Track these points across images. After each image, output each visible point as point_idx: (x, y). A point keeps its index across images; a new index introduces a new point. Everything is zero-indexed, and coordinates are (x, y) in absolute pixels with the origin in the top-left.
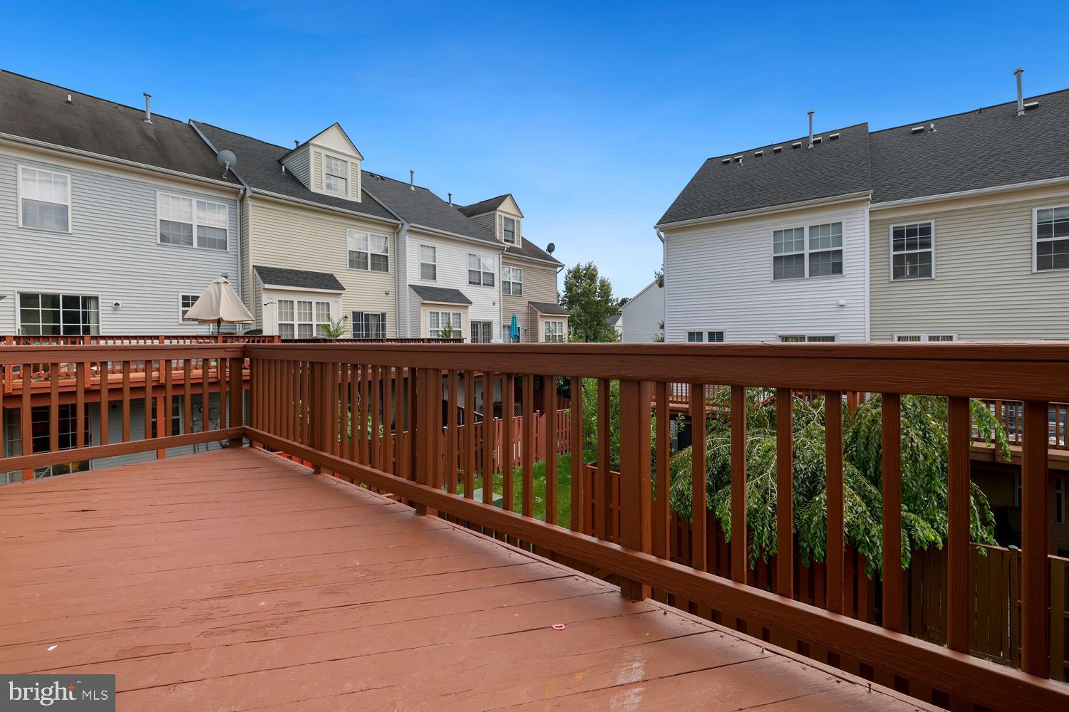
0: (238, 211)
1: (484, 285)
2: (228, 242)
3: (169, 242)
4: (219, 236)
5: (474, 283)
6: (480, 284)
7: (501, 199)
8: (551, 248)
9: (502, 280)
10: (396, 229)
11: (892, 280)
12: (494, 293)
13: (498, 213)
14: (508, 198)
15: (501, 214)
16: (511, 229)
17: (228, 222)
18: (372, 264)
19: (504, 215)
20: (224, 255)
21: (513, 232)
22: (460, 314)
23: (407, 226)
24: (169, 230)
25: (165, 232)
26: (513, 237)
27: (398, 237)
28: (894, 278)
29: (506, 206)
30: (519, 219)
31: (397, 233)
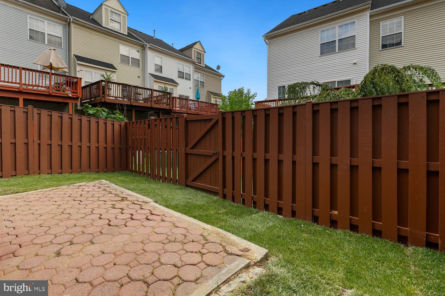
0: (67, 30)
1: (185, 79)
2: (62, 43)
3: (34, 39)
4: (58, 40)
5: (181, 77)
6: (183, 78)
7: (195, 43)
8: (218, 68)
9: (194, 79)
10: (143, 47)
11: (381, 49)
12: (190, 84)
13: (193, 49)
14: (198, 43)
15: (195, 50)
16: (199, 57)
17: (62, 34)
18: (132, 62)
19: (196, 50)
20: (60, 50)
21: (201, 59)
22: (173, 89)
23: (148, 46)
24: (34, 34)
25: (31, 35)
26: (201, 61)
27: (144, 51)
28: (382, 48)
29: (197, 46)
30: (203, 53)
31: (144, 50)
